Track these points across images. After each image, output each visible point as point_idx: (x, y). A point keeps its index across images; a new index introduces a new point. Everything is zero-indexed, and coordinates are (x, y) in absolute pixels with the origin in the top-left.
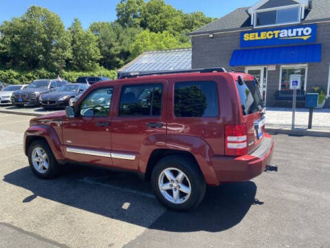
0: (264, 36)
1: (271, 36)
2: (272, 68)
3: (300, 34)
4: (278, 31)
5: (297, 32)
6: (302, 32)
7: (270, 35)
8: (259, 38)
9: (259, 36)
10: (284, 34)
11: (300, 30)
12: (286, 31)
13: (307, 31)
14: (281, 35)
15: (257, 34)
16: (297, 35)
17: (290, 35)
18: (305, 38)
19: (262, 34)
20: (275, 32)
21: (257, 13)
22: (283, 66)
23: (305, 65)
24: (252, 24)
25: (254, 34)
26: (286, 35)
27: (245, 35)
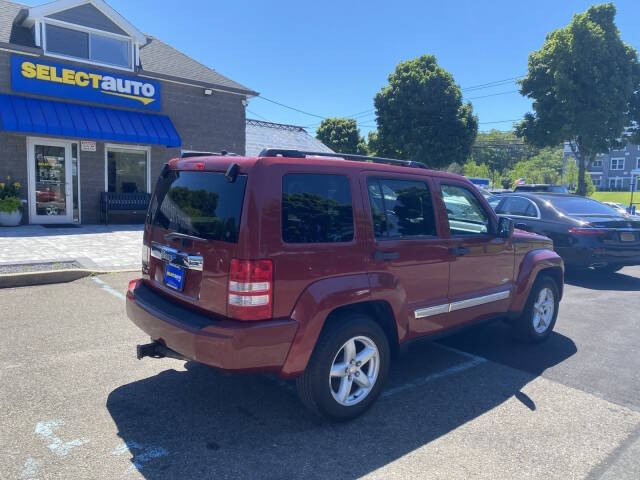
1: (86, 83)
2: (89, 146)
3: (137, 92)
5: (132, 87)
6: (140, 88)
7: (82, 79)
8: (59, 80)
9: (59, 74)
10: (111, 85)
11: (137, 85)
12: (112, 79)
13: (148, 90)
14: (104, 86)
15: (54, 70)
16: (132, 93)
18: (146, 101)
19: (65, 72)
20: (92, 76)
21: (47, 25)
22: (110, 147)
23: (147, 149)
24: (38, 43)
25: (47, 68)
26: (113, 88)
27: (26, 65)
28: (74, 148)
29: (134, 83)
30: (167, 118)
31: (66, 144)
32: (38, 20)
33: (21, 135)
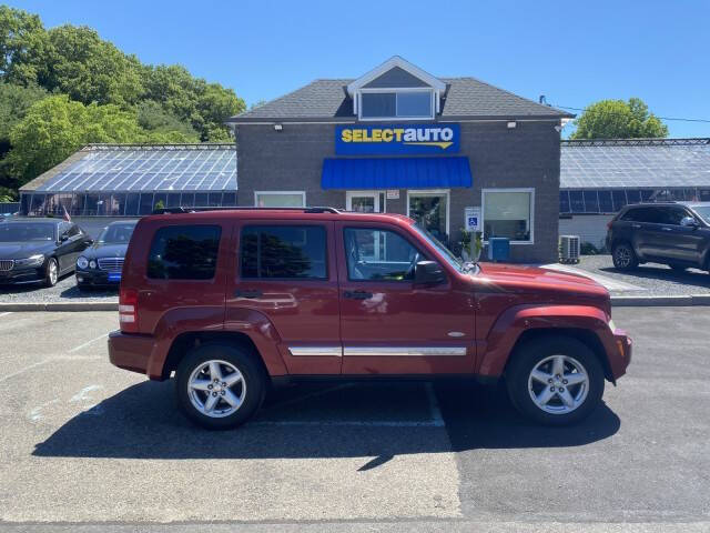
0: (378, 136)
1: (391, 138)
2: (393, 195)
3: (435, 138)
4: (402, 131)
5: (432, 135)
6: (439, 134)
7: (388, 135)
8: (369, 140)
9: (370, 135)
10: (412, 135)
11: (435, 131)
12: (413, 131)
13: (447, 134)
14: (406, 138)
15: (365, 132)
16: (431, 140)
17: (421, 138)
18: (444, 145)
19: (374, 132)
20: (396, 131)
21: (363, 95)
22: (412, 193)
23: (446, 191)
24: (355, 112)
25: (360, 131)
26: (414, 139)
27: (344, 133)
28: (382, 197)
29: (432, 130)
30: (466, 159)
31: (374, 194)
32: (356, 91)
33: (341, 190)
